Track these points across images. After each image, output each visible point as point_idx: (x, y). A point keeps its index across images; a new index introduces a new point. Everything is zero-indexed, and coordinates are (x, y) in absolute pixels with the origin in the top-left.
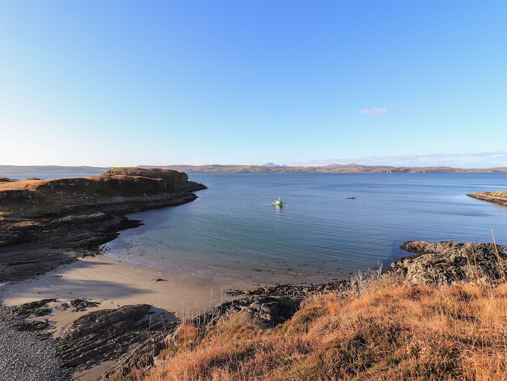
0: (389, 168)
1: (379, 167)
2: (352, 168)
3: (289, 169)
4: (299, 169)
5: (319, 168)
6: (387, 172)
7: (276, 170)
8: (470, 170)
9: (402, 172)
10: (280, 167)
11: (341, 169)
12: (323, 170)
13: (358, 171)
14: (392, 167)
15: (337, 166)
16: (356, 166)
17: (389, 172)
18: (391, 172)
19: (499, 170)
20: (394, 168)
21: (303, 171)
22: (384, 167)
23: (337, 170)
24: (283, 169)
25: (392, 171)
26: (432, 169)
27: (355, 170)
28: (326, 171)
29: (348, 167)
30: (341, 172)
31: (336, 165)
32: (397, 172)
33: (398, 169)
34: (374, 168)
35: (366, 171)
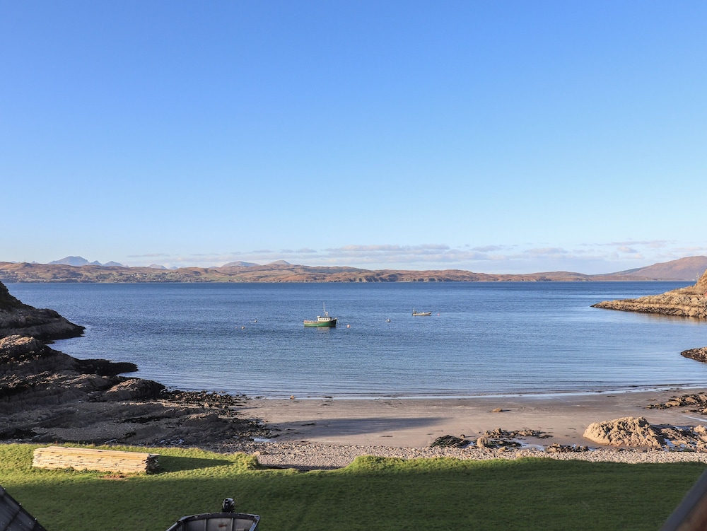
0: (360, 271)
1: (340, 270)
2: (284, 272)
3: (132, 273)
4: (157, 272)
5: (206, 270)
6: (358, 281)
7: (95, 274)
8: (502, 276)
9: (385, 280)
10: (107, 268)
11: (259, 273)
12: (218, 276)
13: (298, 277)
14: (366, 271)
15: (248, 268)
16: (292, 269)
17: (360, 280)
18: (364, 281)
19: (548, 277)
20: (370, 271)
21: (168, 277)
22: (351, 270)
23: (249, 276)
24: (114, 273)
25: (367, 278)
26: (439, 274)
27: (292, 277)
28: (225, 279)
29: (272, 269)
30: (261, 281)
31: (246, 265)
32: (376, 280)
33: (378, 275)
34: (329, 271)
35: (315, 279)
